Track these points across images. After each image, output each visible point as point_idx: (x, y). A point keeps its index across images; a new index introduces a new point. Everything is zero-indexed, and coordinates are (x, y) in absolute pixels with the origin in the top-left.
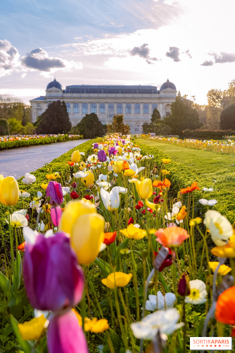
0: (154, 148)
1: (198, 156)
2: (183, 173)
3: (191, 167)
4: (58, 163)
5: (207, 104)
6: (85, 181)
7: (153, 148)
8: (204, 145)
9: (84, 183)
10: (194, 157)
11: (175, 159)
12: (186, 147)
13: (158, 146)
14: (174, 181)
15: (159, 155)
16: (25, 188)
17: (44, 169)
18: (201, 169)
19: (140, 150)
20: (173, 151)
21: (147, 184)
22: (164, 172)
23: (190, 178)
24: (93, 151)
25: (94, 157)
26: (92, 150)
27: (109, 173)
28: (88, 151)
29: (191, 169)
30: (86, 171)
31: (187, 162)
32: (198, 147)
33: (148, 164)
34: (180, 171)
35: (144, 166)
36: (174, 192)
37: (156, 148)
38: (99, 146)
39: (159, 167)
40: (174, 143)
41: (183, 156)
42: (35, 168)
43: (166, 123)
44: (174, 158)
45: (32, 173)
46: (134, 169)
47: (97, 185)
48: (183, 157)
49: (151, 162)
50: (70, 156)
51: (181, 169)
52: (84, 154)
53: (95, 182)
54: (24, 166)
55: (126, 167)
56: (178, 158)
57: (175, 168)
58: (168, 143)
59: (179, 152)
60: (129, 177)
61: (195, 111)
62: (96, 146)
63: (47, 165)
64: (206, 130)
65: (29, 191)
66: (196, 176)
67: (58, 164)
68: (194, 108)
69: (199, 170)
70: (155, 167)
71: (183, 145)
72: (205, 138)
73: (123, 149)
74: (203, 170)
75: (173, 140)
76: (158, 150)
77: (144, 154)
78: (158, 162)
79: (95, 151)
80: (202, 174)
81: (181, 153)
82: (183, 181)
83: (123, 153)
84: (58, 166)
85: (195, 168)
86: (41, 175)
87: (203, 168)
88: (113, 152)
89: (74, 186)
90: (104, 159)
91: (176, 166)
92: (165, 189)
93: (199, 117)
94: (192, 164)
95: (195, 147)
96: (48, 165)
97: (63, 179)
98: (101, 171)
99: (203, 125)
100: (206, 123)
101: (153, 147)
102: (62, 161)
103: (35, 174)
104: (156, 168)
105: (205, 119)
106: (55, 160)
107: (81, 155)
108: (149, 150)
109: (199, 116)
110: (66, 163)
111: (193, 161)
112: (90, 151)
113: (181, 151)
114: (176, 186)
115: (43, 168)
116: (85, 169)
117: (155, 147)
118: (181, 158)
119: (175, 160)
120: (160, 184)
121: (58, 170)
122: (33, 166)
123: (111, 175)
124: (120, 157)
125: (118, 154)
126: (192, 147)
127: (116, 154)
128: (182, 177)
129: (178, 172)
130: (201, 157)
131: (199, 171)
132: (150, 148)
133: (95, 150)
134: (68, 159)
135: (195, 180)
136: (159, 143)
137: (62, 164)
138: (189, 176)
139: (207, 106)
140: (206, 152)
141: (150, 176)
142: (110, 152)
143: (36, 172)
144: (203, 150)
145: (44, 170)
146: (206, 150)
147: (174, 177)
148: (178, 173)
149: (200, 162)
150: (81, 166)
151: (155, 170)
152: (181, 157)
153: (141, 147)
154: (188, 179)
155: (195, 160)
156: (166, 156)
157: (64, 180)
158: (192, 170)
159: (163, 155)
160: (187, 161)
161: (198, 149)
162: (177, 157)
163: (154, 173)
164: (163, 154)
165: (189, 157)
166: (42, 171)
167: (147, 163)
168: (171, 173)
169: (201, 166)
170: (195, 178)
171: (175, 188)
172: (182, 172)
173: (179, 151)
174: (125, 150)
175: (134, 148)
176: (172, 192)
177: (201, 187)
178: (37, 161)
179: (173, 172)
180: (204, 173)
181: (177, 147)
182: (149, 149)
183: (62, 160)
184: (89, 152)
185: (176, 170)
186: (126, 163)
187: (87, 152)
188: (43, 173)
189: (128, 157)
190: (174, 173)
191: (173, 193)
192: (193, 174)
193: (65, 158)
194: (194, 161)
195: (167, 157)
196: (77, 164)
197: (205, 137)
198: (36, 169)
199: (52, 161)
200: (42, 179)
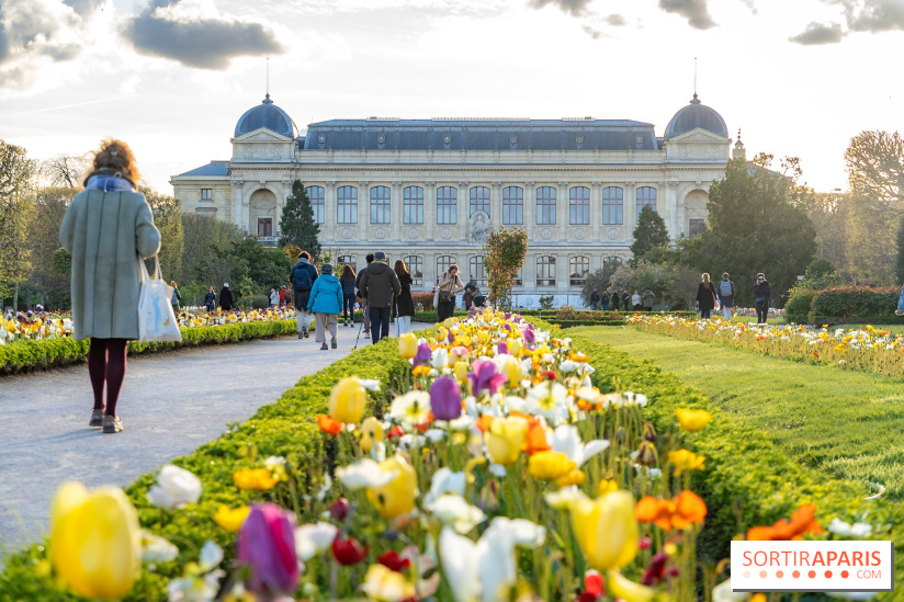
0: (642, 359)
1: (811, 390)
2: (754, 461)
3: (785, 433)
4: (276, 422)
5: (847, 188)
6: (381, 499)
7: (638, 361)
8: (837, 348)
9: (378, 506)
10: (798, 392)
11: (725, 400)
12: (767, 354)
13: (660, 352)
14: (718, 490)
15: (662, 390)
16: (155, 522)
17: (226, 444)
18: (826, 441)
19: (590, 368)
20: (718, 368)
21: (615, 513)
22: (684, 459)
23: (779, 479)
24: (411, 375)
25: (416, 404)
26: (405, 369)
27: (472, 463)
28: (391, 374)
29: (786, 440)
30: (387, 456)
31: (769, 414)
32: (812, 355)
33: (622, 424)
34: (743, 452)
35: (606, 437)
36: (722, 532)
37: (652, 361)
38: (434, 354)
39: (664, 437)
40: (721, 340)
41: (757, 388)
42: (192, 436)
43: (691, 262)
44: (722, 398)
45: (179, 463)
46: (566, 447)
47: (429, 514)
48: (754, 394)
49: (631, 418)
50: (326, 394)
51: (746, 443)
52: (375, 385)
53: (418, 503)
54: (149, 429)
55: (535, 444)
56: (735, 396)
57: (722, 441)
58: (696, 339)
59: (741, 374)
60: (550, 482)
61: (799, 215)
62: (423, 355)
63: (236, 428)
64: (842, 288)
65: (168, 532)
66: (803, 472)
67: (276, 426)
68: (795, 206)
69: (817, 443)
70: (647, 438)
71: (756, 345)
72: (841, 320)
73: (525, 366)
74: (831, 446)
75: (717, 328)
76: (658, 371)
77: (604, 384)
78: (658, 417)
79: (420, 375)
80: (830, 460)
81: (747, 378)
82: (755, 491)
83: (526, 383)
84: (277, 433)
85: (801, 436)
86: (215, 469)
87: (832, 435)
88: (485, 380)
89: (340, 514)
90: (452, 410)
91: (726, 431)
92: (687, 527)
93: (818, 239)
94: (789, 422)
95: (800, 355)
96: (241, 430)
97: (296, 482)
98: (443, 454)
99: (831, 270)
100: (843, 261)
101: (639, 353)
102: (295, 414)
103: (192, 463)
104: (652, 439)
105: (838, 245)
106: (268, 408)
107: (367, 389)
108: (623, 368)
109: (815, 235)
110: (309, 421)
111: (794, 409)
112: (398, 373)
113: (749, 368)
114: (726, 510)
115: (223, 441)
116: (382, 447)
117: (648, 358)
118: (748, 396)
119: (726, 404)
120: (664, 514)
121: (279, 450)
122: (183, 431)
123: (482, 470)
124: (515, 402)
125: (507, 388)
126: (792, 354)
127: (500, 388)
128: (750, 477)
129: (736, 457)
130: (825, 394)
131: (817, 448)
132: (627, 361)
133: (419, 369)
134: (318, 403)
135: (802, 488)
136: (662, 338)
137: (294, 425)
138: (778, 473)
139: (846, 197)
140: (843, 375)
141: (630, 472)
142: (476, 380)
143: (193, 456)
144: (830, 365)
145: (224, 448)
146: (844, 368)
147: (721, 475)
148: (736, 462)
149: (823, 414)
150: (366, 436)
151: (647, 453)
152: (746, 393)
153: (595, 358)
154: (775, 483)
155: (802, 405)
156: (689, 391)
157: (300, 485)
158: (792, 446)
159: (677, 389)
160: (770, 410)
161: (814, 364)
162: (731, 393)
163: (642, 463)
164: (679, 384)
165: (779, 394)
166: (218, 453)
167: (617, 423)
168: (709, 459)
169: (824, 431)
170: (799, 482)
171: (725, 517)
172: (750, 455)
173: (739, 369)
174: (533, 372)
175: (567, 364)
176: (712, 531)
177: (822, 516)
178: (200, 408)
179: (715, 457)
180: (836, 458)
181: (734, 355)
182: (624, 362)
183: (293, 409)
184: (398, 380)
185: (728, 449)
186: (536, 429)
187: (388, 376)
188: (220, 461)
189: (547, 401)
190: (719, 462)
191: (715, 538)
192: (791, 464)
193: (303, 399)
194: (800, 411)
195: (693, 396)
196: (351, 427)
197: (839, 315)
198: (194, 440)
199: (254, 413)
200: (217, 485)
